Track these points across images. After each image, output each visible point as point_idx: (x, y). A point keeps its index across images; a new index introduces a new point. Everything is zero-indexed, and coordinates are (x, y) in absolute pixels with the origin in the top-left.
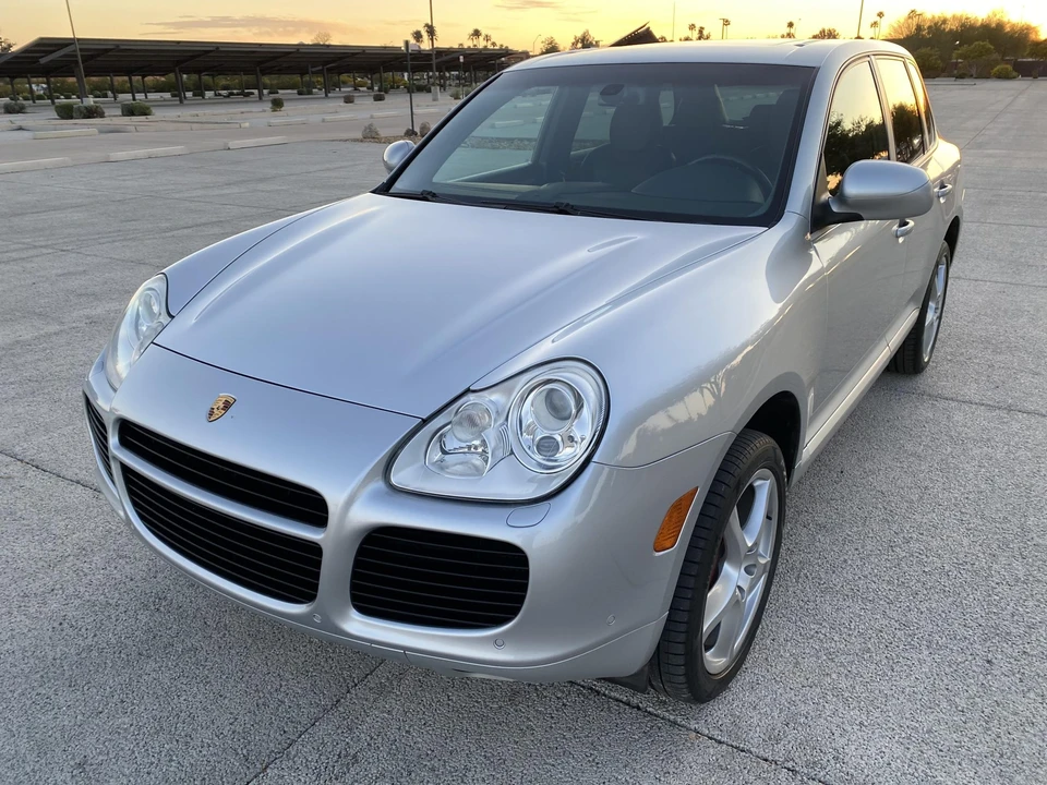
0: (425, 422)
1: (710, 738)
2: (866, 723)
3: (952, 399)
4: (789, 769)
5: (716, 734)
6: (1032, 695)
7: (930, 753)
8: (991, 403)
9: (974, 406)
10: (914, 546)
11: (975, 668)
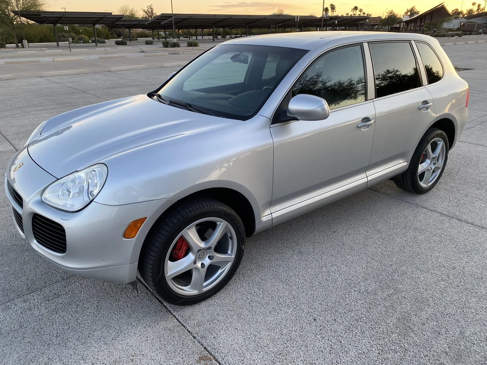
0: (58, 179)
1: (177, 319)
2: (239, 329)
3: (427, 209)
4: (194, 337)
5: (180, 319)
6: (319, 337)
7: (253, 345)
8: (446, 213)
9: (435, 213)
10: (333, 269)
11: (306, 321)
